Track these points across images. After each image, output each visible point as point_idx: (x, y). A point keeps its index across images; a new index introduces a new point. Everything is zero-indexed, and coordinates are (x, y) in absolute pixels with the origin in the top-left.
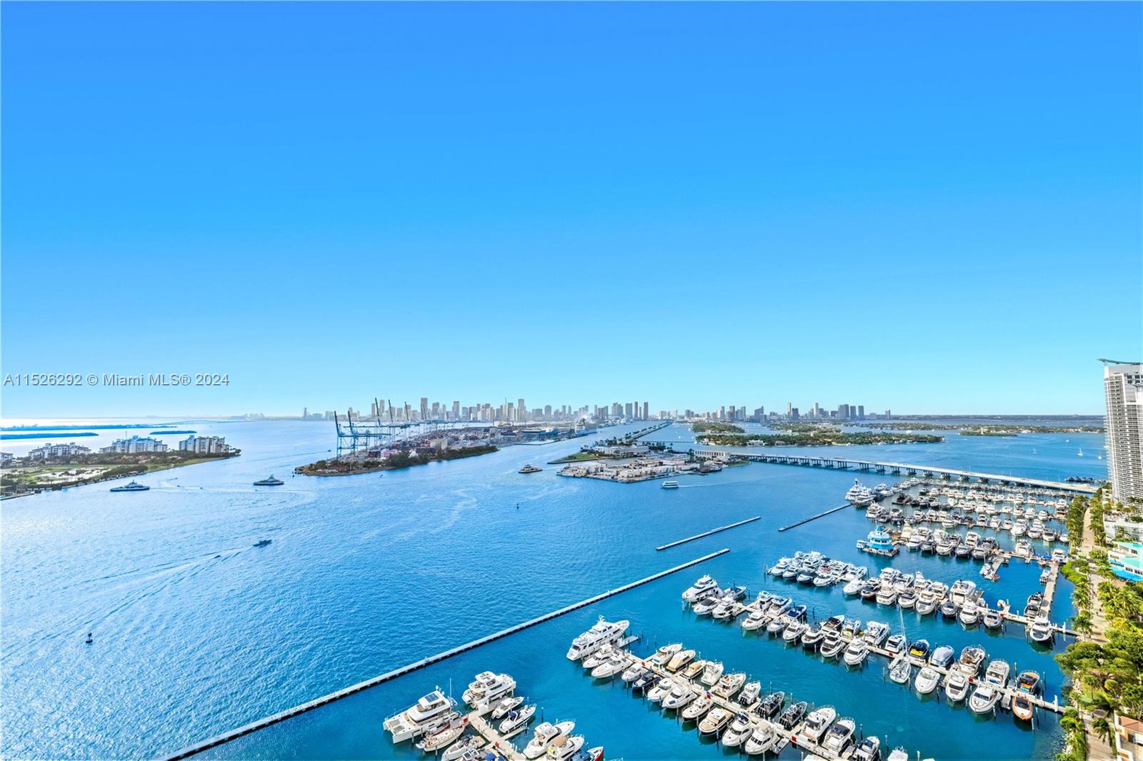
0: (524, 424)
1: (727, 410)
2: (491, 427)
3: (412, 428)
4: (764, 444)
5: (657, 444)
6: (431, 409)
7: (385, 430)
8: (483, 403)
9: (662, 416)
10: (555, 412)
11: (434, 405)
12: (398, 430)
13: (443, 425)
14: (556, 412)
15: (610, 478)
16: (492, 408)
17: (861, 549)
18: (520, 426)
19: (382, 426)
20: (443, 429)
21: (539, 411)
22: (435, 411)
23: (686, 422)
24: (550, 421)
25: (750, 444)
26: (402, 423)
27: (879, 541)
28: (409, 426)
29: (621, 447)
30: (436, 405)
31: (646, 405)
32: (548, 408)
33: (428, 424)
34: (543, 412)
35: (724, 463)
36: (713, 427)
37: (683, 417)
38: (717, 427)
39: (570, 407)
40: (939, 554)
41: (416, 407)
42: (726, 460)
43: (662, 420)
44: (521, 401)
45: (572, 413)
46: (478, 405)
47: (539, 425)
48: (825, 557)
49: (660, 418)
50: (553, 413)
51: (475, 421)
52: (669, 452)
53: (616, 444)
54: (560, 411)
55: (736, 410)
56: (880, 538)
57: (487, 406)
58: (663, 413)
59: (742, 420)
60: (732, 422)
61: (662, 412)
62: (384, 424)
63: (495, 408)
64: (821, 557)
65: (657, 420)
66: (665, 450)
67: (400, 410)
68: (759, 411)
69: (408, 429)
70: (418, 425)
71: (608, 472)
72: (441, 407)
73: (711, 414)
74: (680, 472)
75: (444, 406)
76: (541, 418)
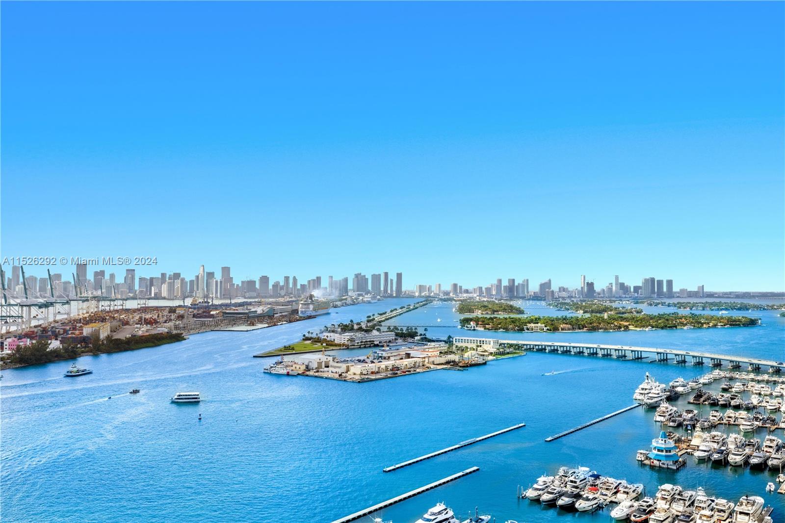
0: (228, 301)
1: (505, 283)
2: (180, 306)
3: (58, 307)
4: (545, 329)
5: (407, 329)
6: (92, 280)
7: (15, 311)
8: (169, 273)
9: (420, 292)
10: (273, 286)
11: (97, 274)
12: (34, 311)
13: (107, 303)
14: (276, 285)
15: (337, 376)
16: (183, 280)
17: (642, 461)
18: (221, 305)
19: (10, 305)
20: (107, 309)
21: (251, 283)
22: (98, 285)
23: (451, 299)
24: (266, 297)
25: (528, 329)
26: (41, 300)
27: (662, 451)
28: (52, 304)
29: (357, 334)
30: (100, 274)
31: (399, 276)
32: (265, 280)
33: (84, 301)
34: (257, 286)
35: (491, 354)
36: (485, 306)
37: (447, 293)
38: (490, 306)
39: (295, 279)
40: (731, 465)
41: (68, 275)
42: (493, 350)
43: (420, 296)
44: (226, 270)
45: (299, 287)
46: (163, 275)
47: (250, 304)
48: (596, 473)
49: (417, 294)
50: (270, 287)
51: (157, 297)
52: (422, 339)
53: (352, 329)
54: (282, 284)
55: (516, 284)
56: (663, 446)
57: (177, 276)
58: (421, 288)
59: (523, 298)
60: (511, 300)
61: (420, 286)
62: (12, 302)
63: (188, 279)
64: (591, 473)
65: (414, 297)
66: (416, 338)
67: (43, 281)
68: (545, 286)
69: (51, 308)
70: (68, 303)
71: (335, 367)
72: (107, 277)
73: (484, 289)
74: (432, 366)
75: (112, 276)
76: (255, 294)
